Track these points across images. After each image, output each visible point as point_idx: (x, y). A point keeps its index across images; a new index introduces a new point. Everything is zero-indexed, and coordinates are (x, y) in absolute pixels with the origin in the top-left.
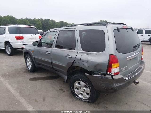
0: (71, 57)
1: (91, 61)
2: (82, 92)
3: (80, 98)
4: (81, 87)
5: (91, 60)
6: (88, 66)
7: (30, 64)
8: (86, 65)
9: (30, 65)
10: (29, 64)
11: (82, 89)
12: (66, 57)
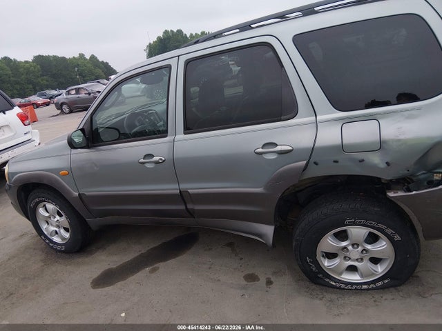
0: (290, 148)
1: (399, 140)
2: (354, 260)
3: (347, 284)
4: (350, 248)
5: (402, 137)
6: (388, 164)
7: (58, 227)
8: (376, 160)
9: (57, 229)
10: (55, 229)
11: (355, 253)
12: (261, 154)
